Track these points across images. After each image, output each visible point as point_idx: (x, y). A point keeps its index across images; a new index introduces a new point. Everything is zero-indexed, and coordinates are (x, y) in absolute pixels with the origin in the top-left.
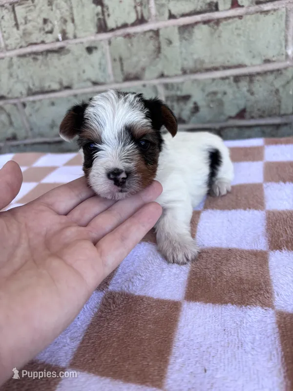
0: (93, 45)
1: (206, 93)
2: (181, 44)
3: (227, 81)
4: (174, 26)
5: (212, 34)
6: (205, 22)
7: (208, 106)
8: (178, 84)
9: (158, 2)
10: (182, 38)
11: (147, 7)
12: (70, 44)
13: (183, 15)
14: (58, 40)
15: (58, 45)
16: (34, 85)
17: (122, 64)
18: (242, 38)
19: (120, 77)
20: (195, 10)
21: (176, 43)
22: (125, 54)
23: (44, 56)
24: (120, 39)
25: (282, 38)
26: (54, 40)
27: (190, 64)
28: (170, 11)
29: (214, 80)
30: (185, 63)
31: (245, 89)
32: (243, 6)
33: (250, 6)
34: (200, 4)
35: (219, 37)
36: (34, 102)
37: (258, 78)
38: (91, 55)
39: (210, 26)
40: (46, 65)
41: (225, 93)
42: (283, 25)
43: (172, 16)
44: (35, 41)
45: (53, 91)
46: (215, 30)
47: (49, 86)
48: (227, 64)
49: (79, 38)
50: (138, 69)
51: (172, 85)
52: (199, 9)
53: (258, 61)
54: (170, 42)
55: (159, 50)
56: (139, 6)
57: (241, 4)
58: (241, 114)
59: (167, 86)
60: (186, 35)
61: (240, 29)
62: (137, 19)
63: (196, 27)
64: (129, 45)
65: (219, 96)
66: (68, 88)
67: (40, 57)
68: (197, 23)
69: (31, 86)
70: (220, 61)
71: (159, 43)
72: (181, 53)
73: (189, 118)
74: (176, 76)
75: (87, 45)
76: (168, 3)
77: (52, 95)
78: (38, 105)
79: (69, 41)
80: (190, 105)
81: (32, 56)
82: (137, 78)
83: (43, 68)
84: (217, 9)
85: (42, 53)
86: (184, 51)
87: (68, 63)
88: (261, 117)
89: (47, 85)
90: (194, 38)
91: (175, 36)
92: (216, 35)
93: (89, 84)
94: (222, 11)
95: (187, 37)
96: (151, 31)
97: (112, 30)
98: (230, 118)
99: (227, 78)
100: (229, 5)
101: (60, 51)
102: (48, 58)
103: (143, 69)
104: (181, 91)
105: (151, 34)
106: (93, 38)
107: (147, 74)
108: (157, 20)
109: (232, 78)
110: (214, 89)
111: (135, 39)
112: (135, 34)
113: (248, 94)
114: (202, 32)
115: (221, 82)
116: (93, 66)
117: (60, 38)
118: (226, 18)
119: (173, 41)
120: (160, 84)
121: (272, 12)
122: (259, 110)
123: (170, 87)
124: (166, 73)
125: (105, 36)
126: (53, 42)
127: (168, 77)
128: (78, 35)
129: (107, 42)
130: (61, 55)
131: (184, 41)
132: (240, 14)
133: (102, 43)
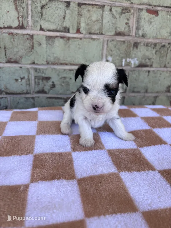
1: (60, 77)
2: (47, 46)
3: (72, 72)
4: (43, 35)
5: (65, 45)
6: (62, 37)
7: (61, 85)
8: (43, 69)
9: (33, 18)
10: (48, 43)
11: (26, 19)
13: (49, 30)
17: (5, 51)
18: (81, 50)
19: (4, 60)
20: (56, 29)
21: (44, 45)
24: (5, 35)
25: (100, 54)
27: (51, 59)
28: (41, 26)
29: (65, 70)
30: (49, 58)
32: (82, 33)
33: (86, 34)
34: (59, 26)
35: (69, 47)
39: (64, 40)
41: (71, 79)
42: (101, 48)
43: (42, 29)
46: (67, 43)
48: (72, 62)
50: (17, 57)
51: (39, 69)
52: (58, 29)
54: (40, 44)
55: (33, 47)
56: (21, 17)
57: (82, 32)
59: (36, 70)
60: (50, 42)
61: (80, 45)
62: (19, 25)
63: (56, 39)
64: (12, 40)
65: (67, 80)
68: (57, 37)
70: (69, 60)
71: (33, 43)
72: (47, 51)
73: (49, 91)
74: (43, 64)
76: (40, 21)
80: (50, 83)
82: (16, 62)
84: (69, 32)
86: (48, 51)
90: (55, 45)
91: (44, 42)
92: (67, 46)
94: (71, 33)
95: (50, 43)
96: (28, 34)
99: (72, 70)
100: (75, 31)
103: (21, 57)
104: (45, 74)
105: (28, 36)
107: (23, 61)
108: (32, 29)
110: (65, 75)
111: (16, 37)
112: (17, 34)
114: (59, 43)
115: (69, 72)
118: (74, 38)
119: (42, 44)
120: (31, 68)
121: (97, 40)
123: (38, 70)
124: (36, 62)
127: (37, 64)
131: (49, 45)
132: (81, 37)
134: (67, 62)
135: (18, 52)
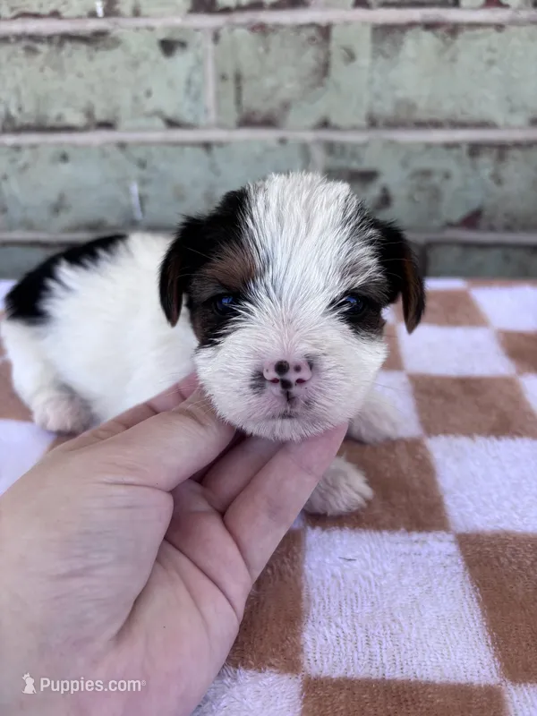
0: (177, 37)
1: (411, 170)
2: (373, 63)
3: (455, 152)
4: (364, 23)
5: (440, 53)
6: (430, 26)
7: (411, 198)
8: (355, 146)
10: (377, 52)
12: (122, 27)
13: (387, 4)
14: (93, 15)
15: (92, 25)
16: (20, 109)
17: (239, 89)
18: (496, 70)
19: (233, 116)
21: (364, 60)
22: (249, 66)
23: (54, 48)
24: (241, 33)
26: (85, 13)
27: (386, 108)
29: (429, 146)
30: (378, 104)
31: (486, 172)
32: (507, 6)
33: (520, 8)
35: (453, 60)
36: (17, 148)
37: (516, 153)
38: (171, 59)
39: (437, 36)
40: (58, 67)
41: (447, 176)
44: (35, 9)
45: (70, 129)
46: (448, 45)
47: (59, 117)
48: (461, 118)
49: (147, 16)
50: (274, 105)
51: (343, 146)
53: (520, 119)
54: (351, 56)
55: (324, 69)
57: (506, 3)
58: (472, 220)
59: (330, 148)
60: (387, 46)
61: (494, 51)
63: (410, 33)
64: (261, 50)
65: (436, 180)
66: (107, 125)
67: (43, 48)
68: (412, 25)
69: (14, 112)
70: (447, 108)
71: (328, 54)
72: (371, 82)
74: (354, 128)
75: (162, 36)
77: (64, 138)
78: (26, 156)
79: (121, 21)
80: (374, 191)
81: (24, 43)
82: (269, 122)
83: (49, 72)
84: (456, 3)
85: (50, 39)
86: (378, 79)
87: (113, 69)
88: (509, 228)
89: (52, 114)
90: (402, 56)
91: (364, 46)
92: (447, 56)
93: (159, 123)
94: (466, 8)
95: (387, 51)
96: (312, 25)
97: (227, 10)
98: (450, 225)
99: (456, 145)
101: (96, 39)
102: (63, 53)
103: (286, 106)
104: (360, 159)
105: (313, 32)
106: (178, 21)
107: (293, 117)
108: (328, 6)
109: (465, 148)
111: (275, 39)
112: (277, 27)
113: (490, 182)
114: (419, 46)
115: (443, 151)
116: (171, 84)
117: (100, 11)
118: (474, 25)
119: (357, 55)
120: (318, 142)
122: (506, 215)
123: (337, 150)
124: (334, 120)
125: (208, 21)
126: (79, 17)
127: (336, 128)
128: (144, 11)
129: (210, 37)
130: (97, 49)
131: (381, 60)
132: (500, 22)
133: (199, 35)
134: (439, 117)
135: (275, 89)
